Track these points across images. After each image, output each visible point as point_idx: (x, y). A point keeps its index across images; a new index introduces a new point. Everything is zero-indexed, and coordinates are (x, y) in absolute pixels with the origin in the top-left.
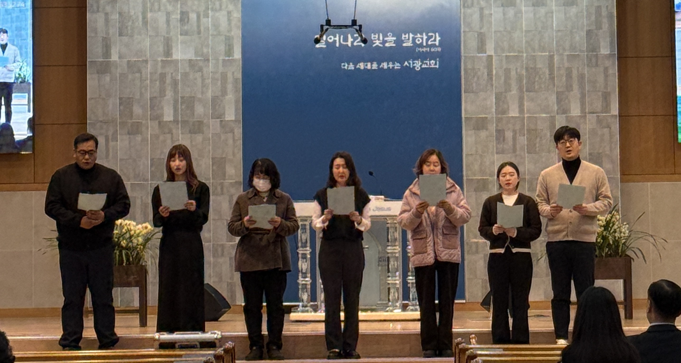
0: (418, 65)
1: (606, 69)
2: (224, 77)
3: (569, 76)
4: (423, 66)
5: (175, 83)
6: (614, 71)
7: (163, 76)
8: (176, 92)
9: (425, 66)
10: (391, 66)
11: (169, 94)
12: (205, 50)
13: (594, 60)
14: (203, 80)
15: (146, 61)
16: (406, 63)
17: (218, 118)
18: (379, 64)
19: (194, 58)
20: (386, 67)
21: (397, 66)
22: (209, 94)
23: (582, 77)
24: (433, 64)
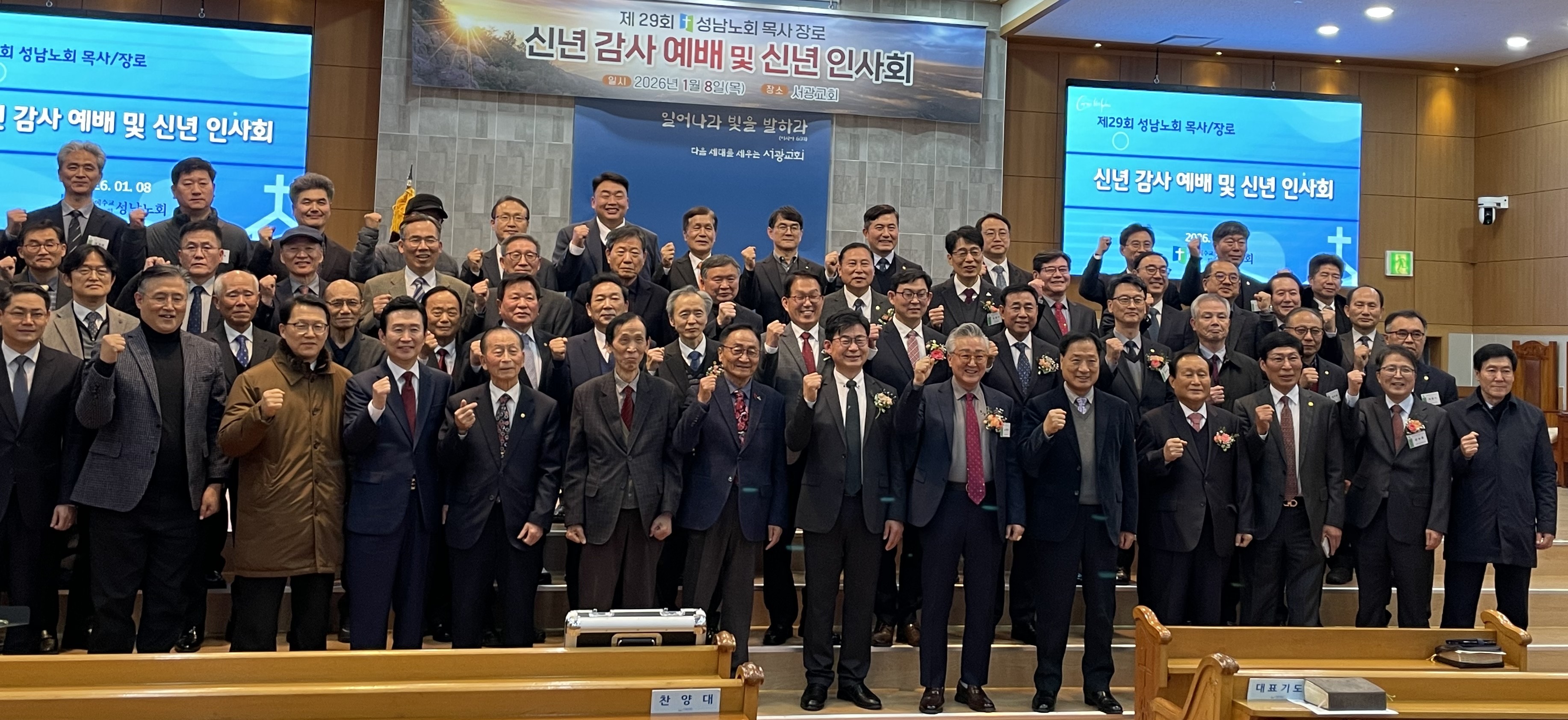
0: (780, 156)
1: (990, 186)
2: (550, 164)
3: (949, 191)
4: (786, 158)
5: (489, 168)
6: (999, 189)
7: (474, 158)
8: (489, 178)
9: (789, 158)
10: (749, 155)
11: (481, 182)
12: (528, 132)
13: (977, 175)
14: (524, 167)
15: (454, 139)
16: (767, 152)
17: (540, 214)
18: (735, 152)
19: (513, 139)
20: (743, 156)
21: (756, 155)
22: (530, 185)
23: (963, 193)
24: (797, 155)
